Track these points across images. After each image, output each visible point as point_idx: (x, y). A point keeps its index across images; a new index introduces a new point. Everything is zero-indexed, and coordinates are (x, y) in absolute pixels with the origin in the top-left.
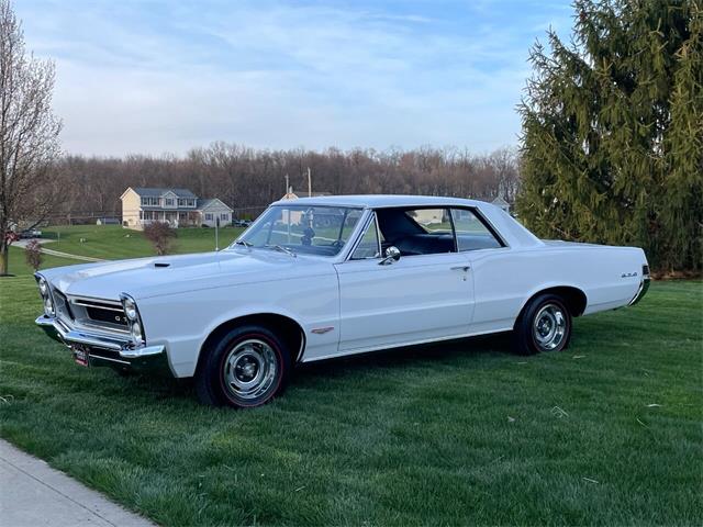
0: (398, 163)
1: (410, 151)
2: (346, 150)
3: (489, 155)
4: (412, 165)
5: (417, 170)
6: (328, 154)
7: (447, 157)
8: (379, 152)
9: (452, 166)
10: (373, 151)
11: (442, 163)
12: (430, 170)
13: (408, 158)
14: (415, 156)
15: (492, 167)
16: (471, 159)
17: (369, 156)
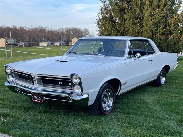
0: (33, 31)
1: (36, 27)
2: (18, 26)
3: (58, 29)
4: (37, 31)
5: (38, 33)
6: (12, 27)
7: (47, 29)
8: (27, 27)
9: (48, 32)
10: (25, 27)
11: (46, 31)
12: (42, 33)
13: (36, 29)
14: (38, 29)
15: (59, 32)
16: (53, 30)
17: (25, 28)
